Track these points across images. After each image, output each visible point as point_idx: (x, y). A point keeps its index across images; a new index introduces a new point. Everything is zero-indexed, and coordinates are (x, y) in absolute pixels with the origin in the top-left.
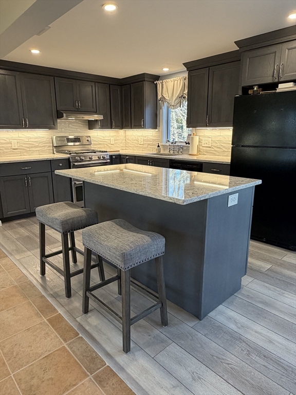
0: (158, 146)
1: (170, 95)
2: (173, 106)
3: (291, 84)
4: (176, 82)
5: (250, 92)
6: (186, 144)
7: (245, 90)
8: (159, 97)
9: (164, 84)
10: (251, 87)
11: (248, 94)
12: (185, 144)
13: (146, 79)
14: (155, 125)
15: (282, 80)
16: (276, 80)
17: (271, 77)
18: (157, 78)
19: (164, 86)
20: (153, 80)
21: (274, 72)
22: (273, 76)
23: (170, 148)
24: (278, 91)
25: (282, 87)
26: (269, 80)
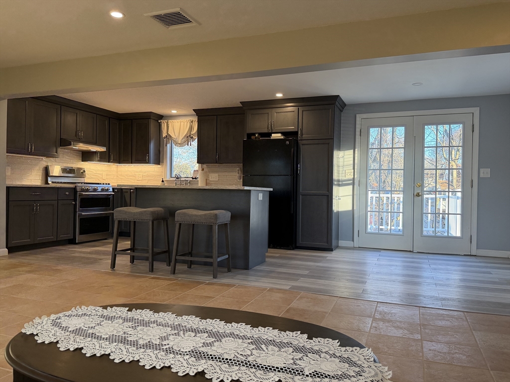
0: (163, 181)
1: (177, 135)
2: (180, 144)
3: (280, 135)
4: (182, 123)
5: (253, 137)
6: (193, 179)
7: (250, 135)
8: (164, 135)
9: (170, 123)
10: (254, 134)
11: (251, 139)
12: (191, 179)
13: (151, 117)
14: (158, 161)
15: (273, 131)
16: (270, 131)
17: (267, 129)
18: (161, 117)
19: (170, 126)
20: (157, 119)
21: (268, 126)
22: (268, 128)
23: (176, 183)
24: (272, 138)
25: (274, 136)
26: (265, 131)
